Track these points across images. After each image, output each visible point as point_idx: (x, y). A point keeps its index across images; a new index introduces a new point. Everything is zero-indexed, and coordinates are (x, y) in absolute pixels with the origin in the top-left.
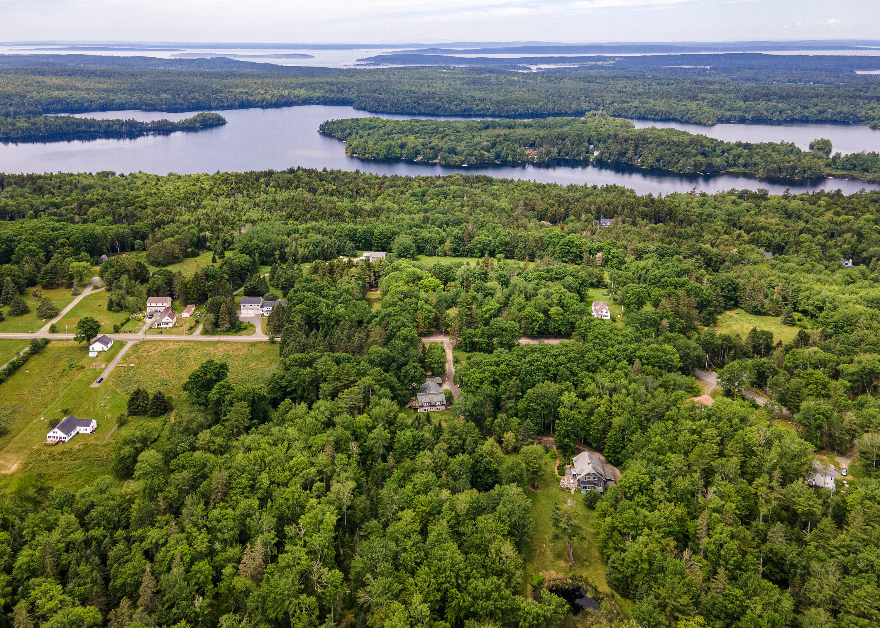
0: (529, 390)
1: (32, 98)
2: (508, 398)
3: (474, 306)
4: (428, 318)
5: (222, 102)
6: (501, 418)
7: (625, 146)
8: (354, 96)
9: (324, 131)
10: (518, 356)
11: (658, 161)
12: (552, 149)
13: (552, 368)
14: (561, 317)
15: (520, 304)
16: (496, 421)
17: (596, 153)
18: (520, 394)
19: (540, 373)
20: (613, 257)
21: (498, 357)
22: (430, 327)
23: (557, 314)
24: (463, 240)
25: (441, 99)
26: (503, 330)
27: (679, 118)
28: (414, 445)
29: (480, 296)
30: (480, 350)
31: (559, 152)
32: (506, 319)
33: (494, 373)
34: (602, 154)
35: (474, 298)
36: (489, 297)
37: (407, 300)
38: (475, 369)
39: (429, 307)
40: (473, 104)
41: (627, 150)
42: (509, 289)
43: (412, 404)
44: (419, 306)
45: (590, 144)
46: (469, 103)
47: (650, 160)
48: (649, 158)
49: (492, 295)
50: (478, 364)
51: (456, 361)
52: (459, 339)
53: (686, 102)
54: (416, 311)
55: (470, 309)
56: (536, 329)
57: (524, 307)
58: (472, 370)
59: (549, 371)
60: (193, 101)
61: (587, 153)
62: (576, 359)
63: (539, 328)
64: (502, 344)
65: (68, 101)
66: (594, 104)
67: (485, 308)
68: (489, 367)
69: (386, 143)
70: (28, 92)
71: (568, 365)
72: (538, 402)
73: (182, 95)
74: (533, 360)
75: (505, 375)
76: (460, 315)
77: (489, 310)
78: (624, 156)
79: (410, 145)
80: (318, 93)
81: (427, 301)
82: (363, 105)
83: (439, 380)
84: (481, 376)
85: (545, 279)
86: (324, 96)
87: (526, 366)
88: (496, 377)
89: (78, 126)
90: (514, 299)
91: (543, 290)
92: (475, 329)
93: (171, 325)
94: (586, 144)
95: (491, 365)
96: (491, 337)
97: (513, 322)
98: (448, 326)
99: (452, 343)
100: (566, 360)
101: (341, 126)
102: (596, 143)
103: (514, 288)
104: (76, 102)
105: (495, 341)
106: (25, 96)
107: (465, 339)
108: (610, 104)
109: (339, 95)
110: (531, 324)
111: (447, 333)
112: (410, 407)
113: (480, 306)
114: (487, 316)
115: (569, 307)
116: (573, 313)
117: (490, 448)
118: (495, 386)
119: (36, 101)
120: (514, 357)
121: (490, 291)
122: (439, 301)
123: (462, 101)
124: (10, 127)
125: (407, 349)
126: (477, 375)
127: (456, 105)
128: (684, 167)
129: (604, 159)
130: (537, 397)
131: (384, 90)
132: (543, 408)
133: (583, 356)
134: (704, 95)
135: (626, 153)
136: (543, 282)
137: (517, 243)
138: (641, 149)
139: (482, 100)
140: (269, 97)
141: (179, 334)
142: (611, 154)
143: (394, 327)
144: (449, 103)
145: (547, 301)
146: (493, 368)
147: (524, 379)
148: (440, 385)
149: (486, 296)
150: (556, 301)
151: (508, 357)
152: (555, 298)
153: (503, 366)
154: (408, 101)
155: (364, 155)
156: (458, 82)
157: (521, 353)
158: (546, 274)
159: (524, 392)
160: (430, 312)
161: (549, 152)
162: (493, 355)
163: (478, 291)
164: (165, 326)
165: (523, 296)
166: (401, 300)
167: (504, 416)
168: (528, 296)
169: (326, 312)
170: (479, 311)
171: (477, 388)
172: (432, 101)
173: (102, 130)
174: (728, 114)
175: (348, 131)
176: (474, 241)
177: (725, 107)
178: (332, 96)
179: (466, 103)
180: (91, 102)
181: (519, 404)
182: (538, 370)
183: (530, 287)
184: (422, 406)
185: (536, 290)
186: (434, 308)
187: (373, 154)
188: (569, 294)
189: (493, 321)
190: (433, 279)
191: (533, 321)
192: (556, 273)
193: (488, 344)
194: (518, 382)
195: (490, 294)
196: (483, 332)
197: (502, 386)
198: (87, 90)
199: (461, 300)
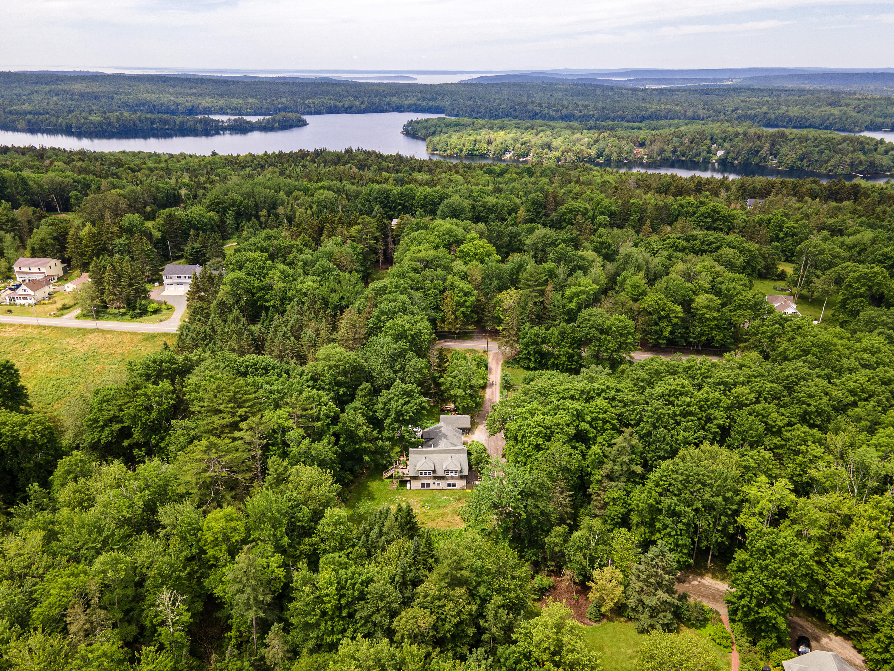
0: (664, 465)
1: (120, 99)
2: (610, 477)
3: (549, 288)
4: (462, 305)
5: (310, 107)
6: (590, 528)
7: (758, 143)
8: (447, 103)
9: (407, 131)
10: (636, 381)
11: (801, 160)
12: (666, 147)
13: (718, 414)
14: (716, 314)
15: (636, 286)
16: (576, 534)
17: (720, 153)
18: (639, 470)
19: (689, 422)
20: (786, 234)
21: (591, 380)
22: (466, 323)
23: (707, 307)
24: (545, 207)
25: (540, 105)
26: (602, 332)
27: (817, 124)
28: (339, 608)
29: (561, 270)
30: (555, 367)
31: (674, 151)
32: (611, 311)
33: (579, 415)
34: (728, 153)
35: (551, 274)
36: (579, 272)
37: (428, 272)
38: (535, 404)
39: (466, 286)
40: (575, 110)
41: (761, 147)
42: (616, 264)
43: (398, 471)
44: (447, 283)
45: (713, 144)
46: (571, 108)
47: (790, 158)
48: (789, 156)
49: (585, 270)
50: (544, 394)
51: (507, 386)
52: (516, 345)
53: (826, 108)
54: (442, 292)
55: (542, 293)
56: (666, 334)
57: (644, 293)
58: (528, 406)
59: (709, 420)
60: (280, 106)
61: (709, 152)
62: (774, 397)
63: (672, 333)
64: (597, 359)
65: (155, 103)
66: (714, 111)
67: (568, 292)
68: (568, 403)
69: (471, 138)
70: (116, 94)
71: (758, 407)
72: (686, 495)
73: (269, 100)
74: (672, 393)
75: (605, 422)
76: (522, 304)
77: (577, 294)
78: (756, 155)
79: (499, 140)
80: (411, 101)
81: (464, 277)
82: (455, 112)
83: (465, 421)
84: (549, 420)
85: (683, 250)
86: (415, 104)
87: (656, 404)
88: (584, 426)
89: (152, 123)
90: (624, 280)
91: (680, 266)
92: (547, 329)
93: (32, 301)
94: (708, 142)
95: (572, 398)
96: (581, 343)
97: (623, 317)
98: (500, 321)
99: (503, 353)
100: (752, 396)
101: (425, 124)
102: (720, 141)
103: (626, 262)
104: (162, 104)
105: (585, 353)
106: (113, 98)
107: (527, 345)
108: (733, 111)
109: (432, 103)
110: (656, 324)
111: (494, 334)
112: (391, 477)
113: (561, 287)
114: (572, 305)
115: (732, 296)
116: (740, 306)
117: (551, 632)
118: (581, 446)
119: (123, 102)
120: (627, 383)
121: (582, 263)
122: (487, 277)
123: (563, 107)
124: (83, 121)
125: (401, 355)
126: (538, 418)
127: (557, 111)
128: (835, 166)
129: (730, 160)
130: (686, 483)
131: (480, 98)
132: (697, 510)
133: (789, 389)
134: (848, 101)
135: (758, 152)
136: (680, 254)
137: (629, 215)
138: (778, 147)
139: (586, 106)
140: (358, 103)
141: (38, 315)
142: (738, 153)
143: (382, 312)
144: (549, 108)
145: (688, 285)
146: (577, 405)
147: (649, 434)
148: (467, 431)
149: (571, 272)
150: (706, 285)
151: (612, 382)
152: (704, 281)
153: (600, 401)
154: (504, 106)
155: (445, 151)
156: (561, 94)
157: (644, 375)
158: (685, 244)
159: (648, 467)
160: (467, 294)
161: (662, 151)
162: (580, 377)
163: (558, 261)
164: (23, 301)
165: (642, 274)
166: (415, 270)
167: (597, 523)
168: (651, 275)
169: (278, 285)
170: (559, 296)
171: (538, 448)
172: (529, 107)
173: (177, 127)
174: (879, 120)
175: (433, 129)
176: (562, 209)
177: (875, 112)
178: (425, 103)
179: (567, 108)
180: (178, 105)
181: (635, 494)
182: (685, 414)
183: (656, 261)
184: (415, 478)
185: (667, 268)
186: (477, 288)
187: (456, 151)
188: (730, 275)
189: (583, 314)
190: (483, 242)
191: (660, 318)
192: (702, 243)
193: (572, 356)
194: (635, 441)
195: (580, 268)
196: (562, 333)
197: (595, 449)
198: (176, 94)
199: (525, 275)
